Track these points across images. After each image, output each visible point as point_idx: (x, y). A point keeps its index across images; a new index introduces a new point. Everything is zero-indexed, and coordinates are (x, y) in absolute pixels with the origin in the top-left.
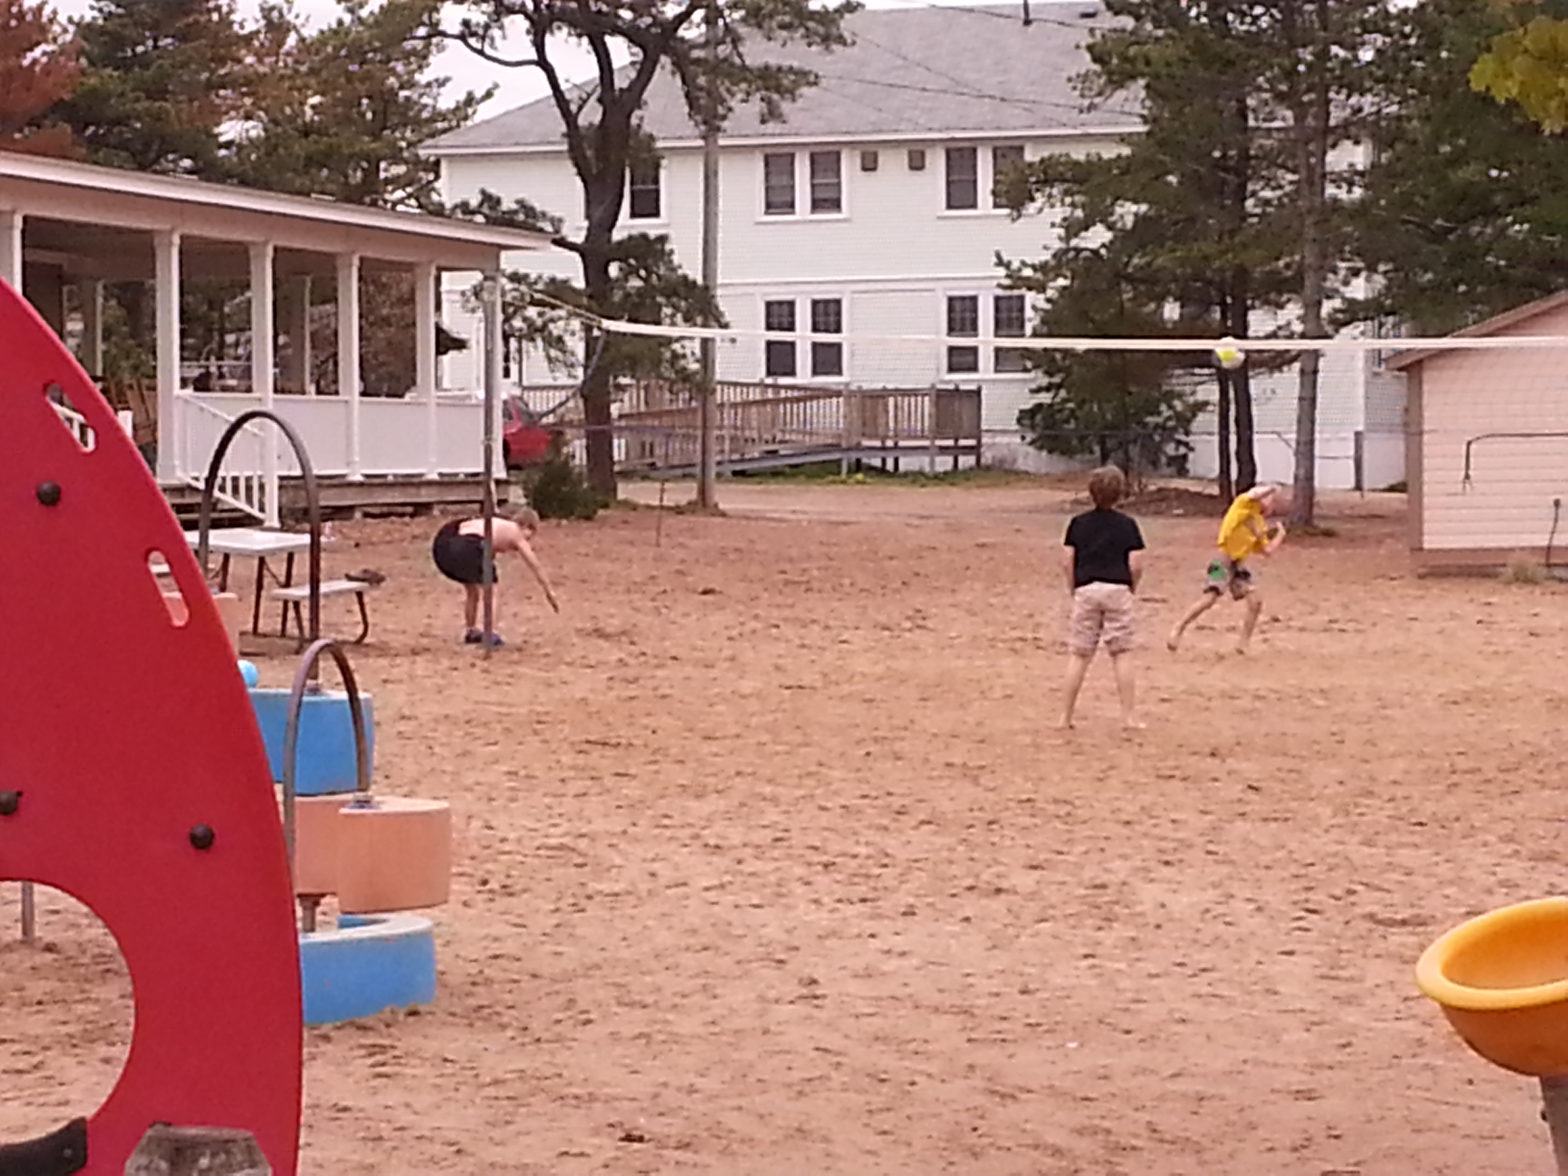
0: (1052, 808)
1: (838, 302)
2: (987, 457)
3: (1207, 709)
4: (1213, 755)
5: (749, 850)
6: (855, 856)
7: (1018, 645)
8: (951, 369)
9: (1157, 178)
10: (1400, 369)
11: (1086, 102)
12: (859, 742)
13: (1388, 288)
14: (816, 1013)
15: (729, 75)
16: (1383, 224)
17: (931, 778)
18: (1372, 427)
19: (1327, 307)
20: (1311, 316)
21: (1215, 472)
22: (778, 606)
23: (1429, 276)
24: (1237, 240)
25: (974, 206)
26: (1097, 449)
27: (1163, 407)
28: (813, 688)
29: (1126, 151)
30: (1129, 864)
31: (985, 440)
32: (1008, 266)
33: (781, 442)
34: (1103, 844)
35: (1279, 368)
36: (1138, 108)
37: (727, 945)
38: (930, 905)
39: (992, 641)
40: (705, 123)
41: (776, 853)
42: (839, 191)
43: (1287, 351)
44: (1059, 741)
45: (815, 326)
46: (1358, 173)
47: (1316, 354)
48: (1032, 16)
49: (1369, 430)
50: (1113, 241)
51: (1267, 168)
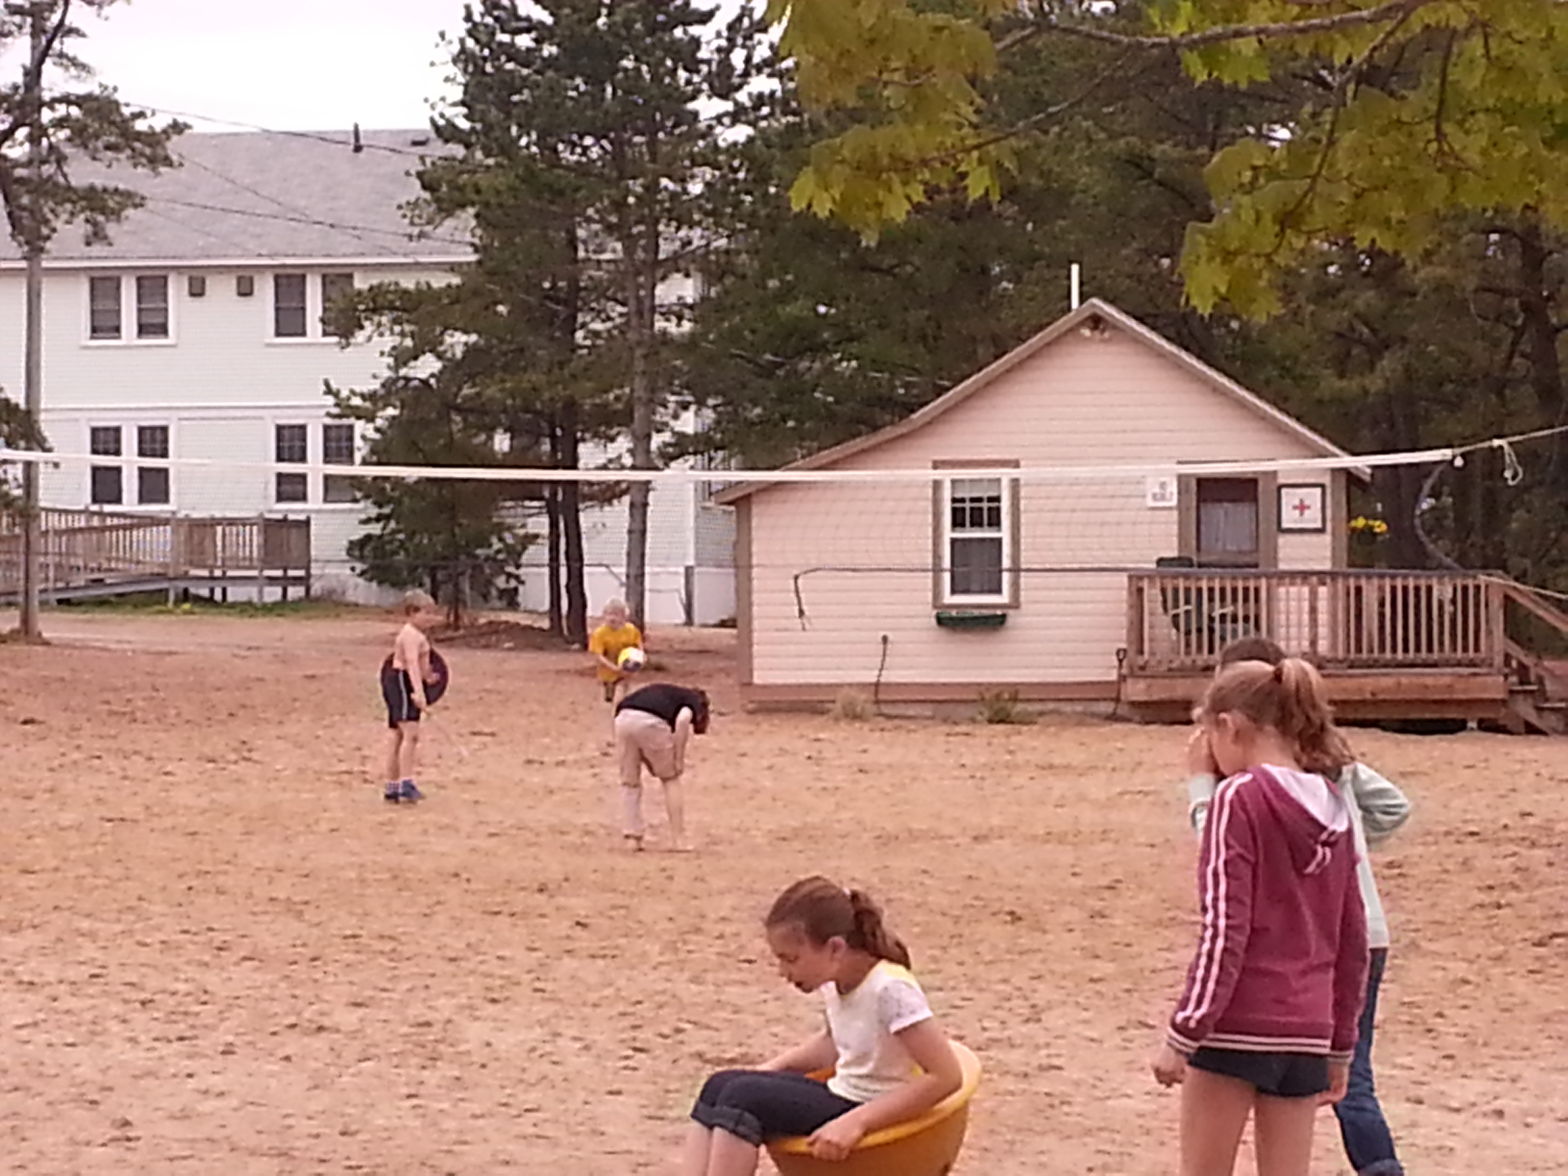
0: (379, 945)
1: (164, 430)
3: (534, 844)
4: (541, 891)
5: (64, 988)
6: (174, 994)
7: (345, 778)
8: (280, 498)
10: (730, 503)
11: (416, 231)
12: (182, 876)
13: (718, 422)
14: (129, 1155)
15: (54, 196)
16: (711, 360)
17: (254, 914)
18: (700, 563)
19: (657, 440)
20: (640, 450)
21: (546, 606)
22: (102, 737)
23: (758, 411)
24: (566, 372)
25: (303, 334)
26: (427, 581)
27: (494, 540)
28: (135, 821)
29: (456, 280)
30: (454, 1001)
31: (313, 571)
32: (336, 395)
33: (111, 570)
34: (429, 981)
35: (609, 501)
36: (468, 237)
37: (37, 1085)
38: (250, 1043)
39: (319, 775)
40: (28, 243)
41: (91, 991)
42: (166, 317)
43: (618, 483)
44: (386, 876)
45: (142, 453)
46: (686, 305)
47: (646, 486)
48: (362, 142)
49: (699, 565)
50: (441, 372)
51: (597, 300)
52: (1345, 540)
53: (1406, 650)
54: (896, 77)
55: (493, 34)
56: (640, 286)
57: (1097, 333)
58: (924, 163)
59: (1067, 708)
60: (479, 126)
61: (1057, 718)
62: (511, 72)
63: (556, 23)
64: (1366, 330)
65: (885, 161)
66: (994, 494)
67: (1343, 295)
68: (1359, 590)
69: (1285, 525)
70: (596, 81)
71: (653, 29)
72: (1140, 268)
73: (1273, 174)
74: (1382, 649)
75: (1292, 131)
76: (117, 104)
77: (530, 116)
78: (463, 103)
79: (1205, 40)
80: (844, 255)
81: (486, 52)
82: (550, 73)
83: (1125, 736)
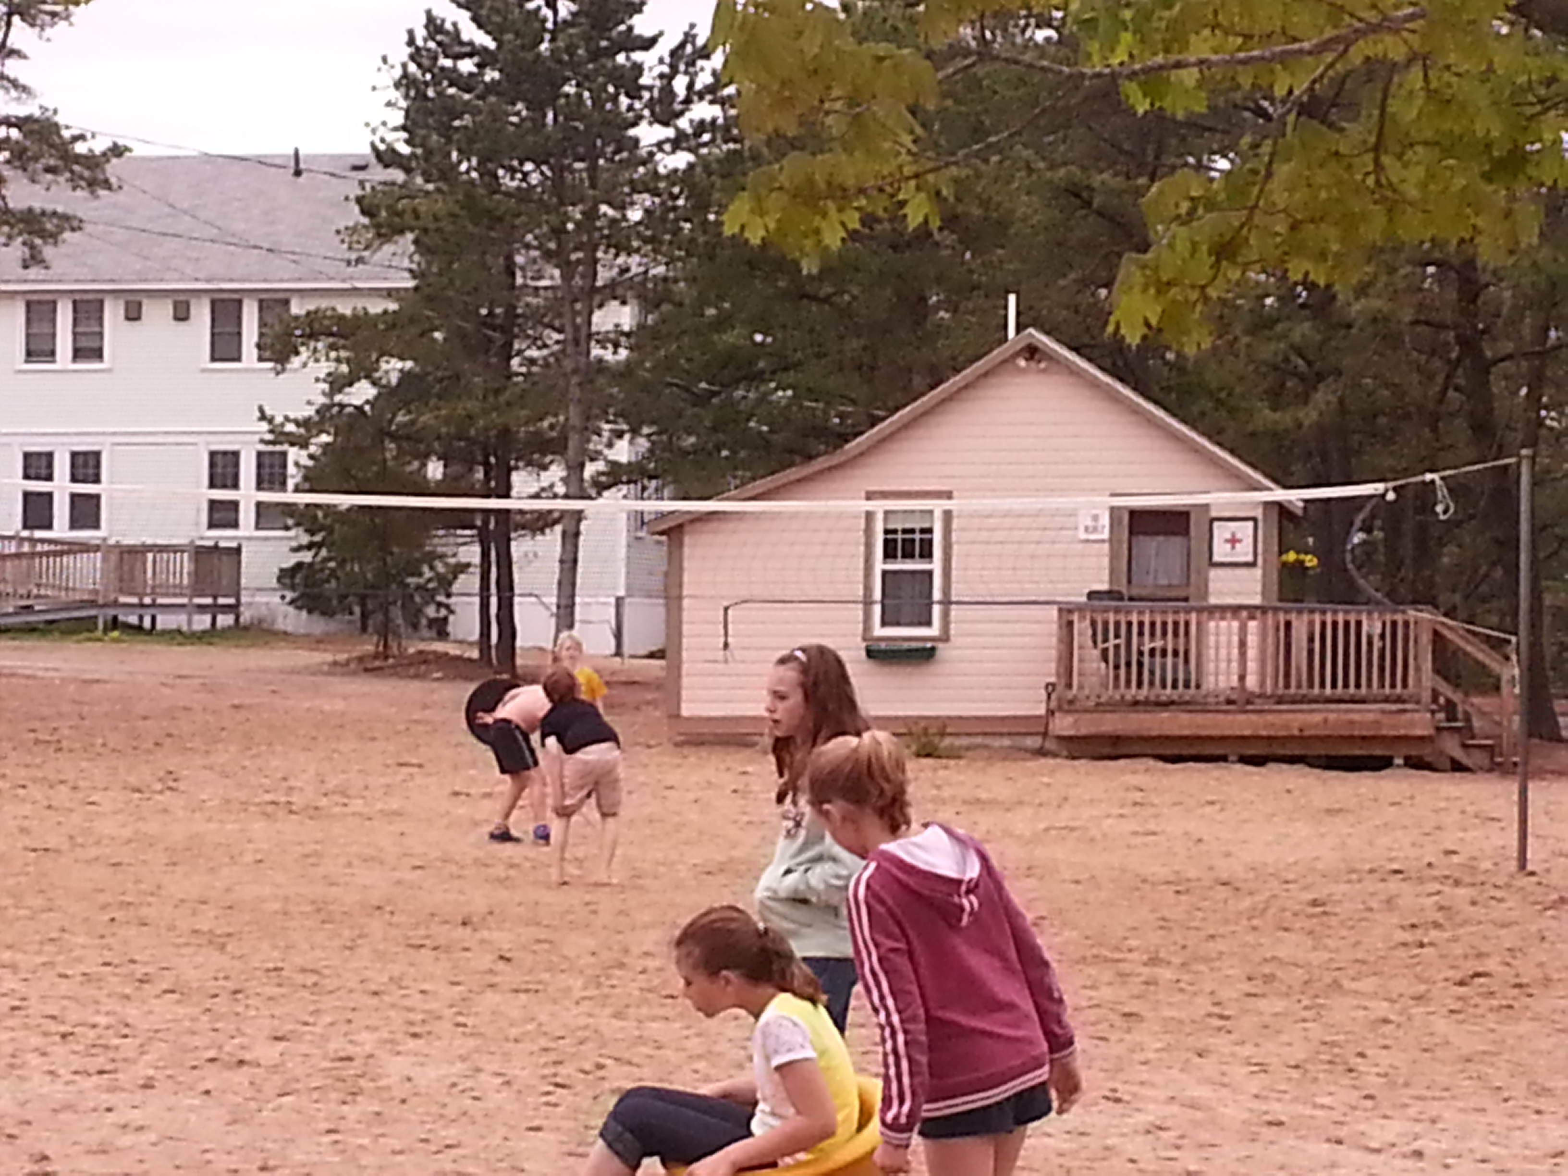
0: (301, 979)
1: (97, 455)
2: (246, 616)
3: (459, 877)
4: (465, 924)
6: (94, 1026)
7: (270, 809)
8: (211, 525)
9: (422, 334)
10: (662, 533)
11: (354, 256)
12: (104, 907)
13: (651, 451)
16: (646, 388)
17: (176, 945)
18: (629, 595)
19: (590, 469)
20: (574, 478)
21: (475, 636)
22: (27, 766)
23: (692, 440)
24: (501, 399)
25: (238, 359)
26: (357, 610)
27: (425, 569)
28: (57, 851)
29: (393, 306)
30: (376, 1035)
31: (243, 599)
32: (271, 421)
33: (38, 596)
34: (351, 1015)
35: (542, 531)
36: (406, 263)
38: (170, 1077)
39: (245, 805)
41: (10, 1023)
42: (102, 341)
43: (550, 512)
44: (309, 908)
45: (74, 479)
46: (623, 333)
47: (579, 516)
48: (302, 166)
49: (633, 596)
50: (377, 398)
51: (533, 328)
52: (1275, 576)
53: (1334, 685)
54: (839, 105)
55: (435, 59)
56: (576, 313)
57: (1033, 364)
58: (861, 190)
59: (997, 742)
60: (419, 151)
61: (986, 753)
62: (452, 97)
63: (499, 47)
64: (1300, 362)
65: (823, 188)
66: (926, 525)
67: (1279, 327)
68: (1288, 625)
69: (1216, 558)
70: (537, 107)
71: (596, 55)
72: (1078, 298)
73: (1211, 205)
74: (1311, 685)
75: (1232, 161)
76: (56, 125)
77: (471, 141)
78: (404, 128)
79: (1146, 71)
80: (781, 284)
81: (428, 77)
82: (492, 99)
83: (1053, 771)
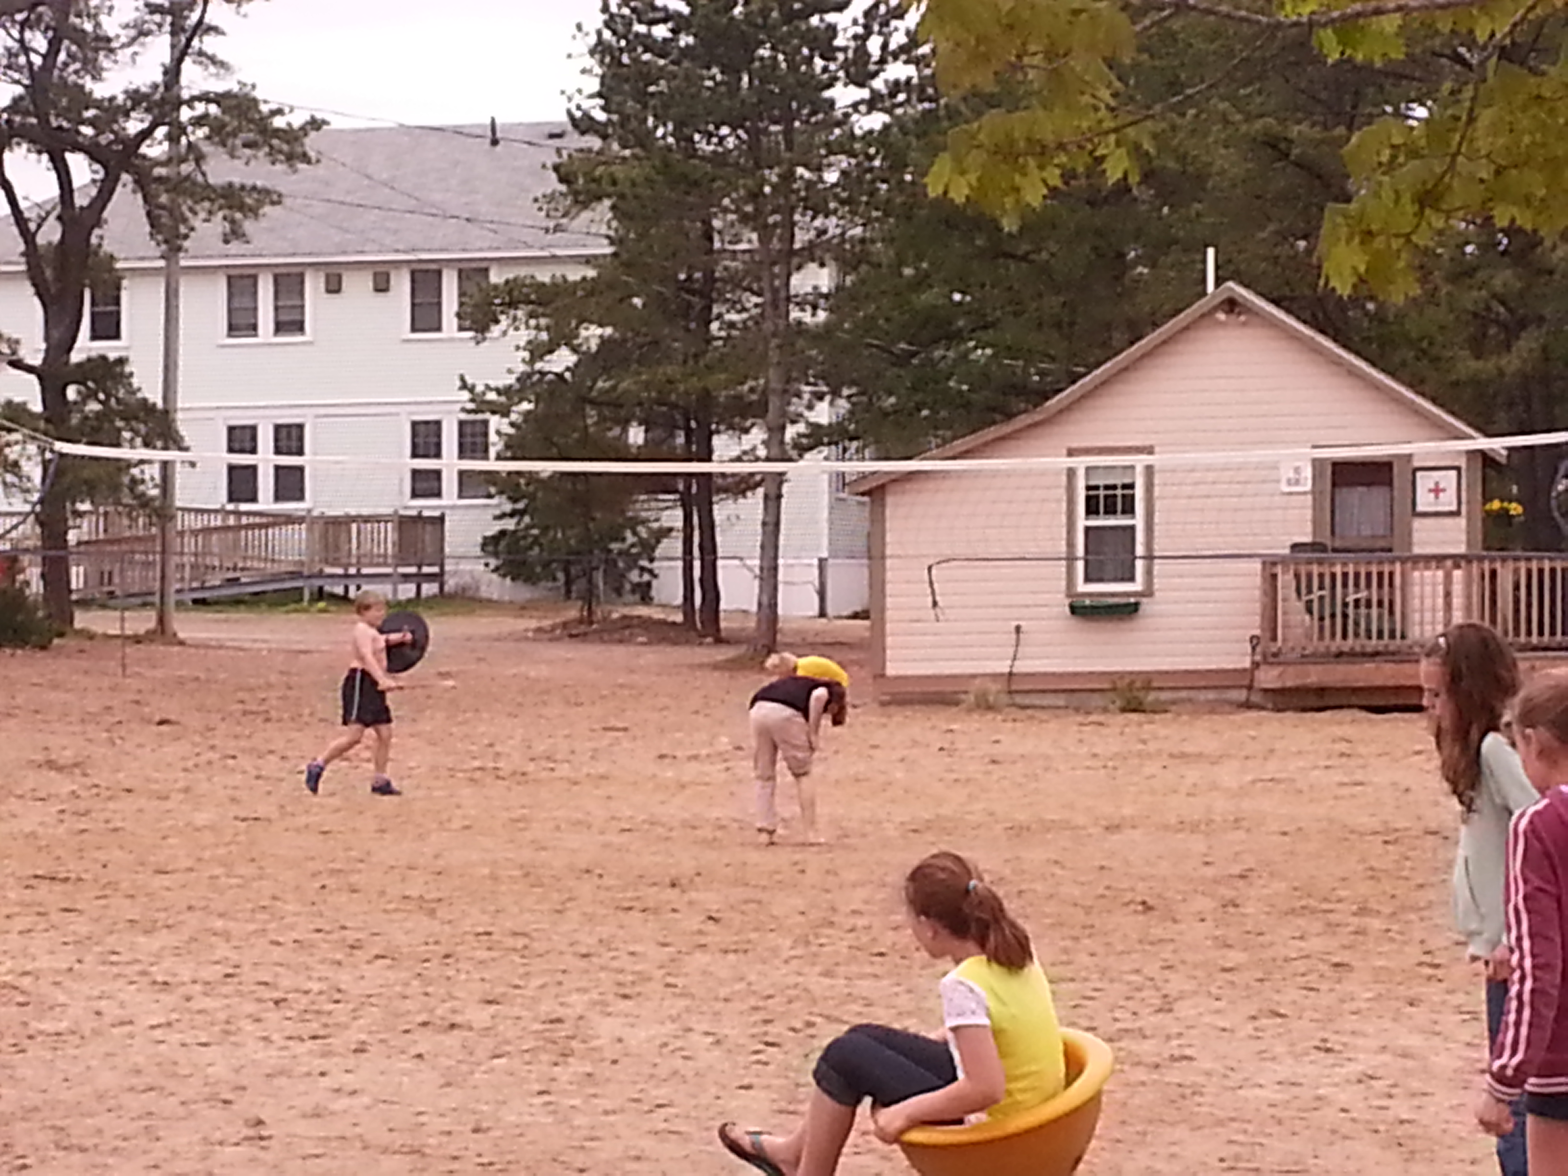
0: (511, 942)
1: (300, 427)
2: (451, 584)
3: (668, 839)
4: (673, 885)
5: (198, 988)
6: (307, 992)
7: (478, 775)
8: (415, 495)
9: (621, 300)
10: (863, 494)
11: (551, 224)
12: (315, 875)
13: (852, 412)
14: (262, 1154)
15: (191, 194)
16: (845, 349)
17: (387, 912)
18: (834, 554)
19: (791, 432)
20: (775, 442)
21: (679, 600)
22: (236, 737)
23: (892, 400)
24: (702, 363)
25: (439, 329)
26: (561, 576)
27: (628, 534)
28: (269, 820)
29: (591, 273)
30: (586, 997)
31: (447, 568)
32: (472, 390)
33: (244, 569)
34: (561, 978)
35: (743, 493)
36: (604, 230)
37: (172, 1086)
38: (383, 1041)
39: (452, 771)
40: (166, 241)
41: (225, 990)
42: (303, 314)
43: (752, 475)
44: (517, 873)
45: (278, 451)
46: (822, 296)
47: (780, 478)
48: (499, 135)
49: (835, 557)
50: (576, 365)
51: (732, 291)
52: (1479, 524)
53: (1541, 633)
54: (1037, 60)
55: (630, 24)
56: (774, 276)
57: (1233, 317)
58: (1061, 146)
59: (1202, 696)
60: (615, 117)
61: (1191, 707)
62: (646, 63)
63: (692, 13)
64: (1502, 310)
65: (1022, 144)
66: (1127, 481)
67: (1481, 275)
68: (1493, 574)
69: (1420, 508)
70: (732, 70)
71: (790, 17)
72: (1277, 251)
73: (1414, 153)
74: (1517, 633)
75: (1430, 109)
76: (255, 100)
77: (666, 106)
78: (599, 95)
79: (1344, 18)
80: (979, 242)
81: (623, 43)
82: (686, 64)
83: (1259, 724)
